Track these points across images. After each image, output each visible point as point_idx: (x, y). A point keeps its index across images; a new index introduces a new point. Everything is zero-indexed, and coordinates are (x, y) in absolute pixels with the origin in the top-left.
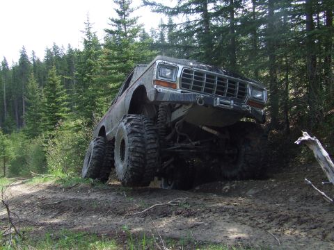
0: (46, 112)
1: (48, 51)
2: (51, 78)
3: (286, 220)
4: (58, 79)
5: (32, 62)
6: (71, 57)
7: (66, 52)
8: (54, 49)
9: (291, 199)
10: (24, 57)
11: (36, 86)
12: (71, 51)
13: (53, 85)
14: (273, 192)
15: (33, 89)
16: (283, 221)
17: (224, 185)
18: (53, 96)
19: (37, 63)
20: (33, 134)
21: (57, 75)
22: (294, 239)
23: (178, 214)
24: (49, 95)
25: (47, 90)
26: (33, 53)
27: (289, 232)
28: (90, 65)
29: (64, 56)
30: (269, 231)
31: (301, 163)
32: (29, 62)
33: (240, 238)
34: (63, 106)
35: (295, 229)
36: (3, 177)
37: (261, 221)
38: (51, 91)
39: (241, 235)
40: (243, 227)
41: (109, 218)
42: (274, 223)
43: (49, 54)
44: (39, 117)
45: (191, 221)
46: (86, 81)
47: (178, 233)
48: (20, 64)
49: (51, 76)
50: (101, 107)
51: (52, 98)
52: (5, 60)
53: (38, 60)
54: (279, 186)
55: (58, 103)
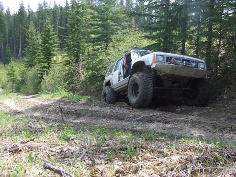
0: (41, 50)
1: (40, 5)
2: (47, 26)
3: (225, 129)
4: (51, 27)
5: (28, 12)
6: (56, 11)
7: (52, 7)
8: (44, 4)
9: (222, 119)
10: (22, 8)
11: (34, 31)
12: (56, 6)
13: (48, 31)
14: (210, 114)
15: (32, 33)
16: (222, 129)
17: (176, 108)
18: (47, 39)
19: (31, 13)
20: (31, 64)
21: (51, 25)
22: (230, 138)
23: (159, 121)
24: (45, 38)
25: (44, 34)
26: (29, 6)
27: (227, 134)
28: (78, 20)
29: (51, 10)
30: (215, 133)
31: (225, 99)
32: (26, 12)
33: (200, 136)
34: (54, 47)
35: (230, 134)
36: (12, 92)
37: (209, 128)
38: (46, 35)
39: (200, 134)
40: (200, 130)
41: (114, 121)
42: (217, 129)
43: (40, 8)
44: (35, 53)
45: (168, 126)
46: (74, 31)
47: (163, 131)
48: (19, 13)
49: (47, 24)
50: (84, 50)
51: (46, 40)
52: (8, 9)
53: (32, 11)
54: (213, 111)
55: (51, 44)
